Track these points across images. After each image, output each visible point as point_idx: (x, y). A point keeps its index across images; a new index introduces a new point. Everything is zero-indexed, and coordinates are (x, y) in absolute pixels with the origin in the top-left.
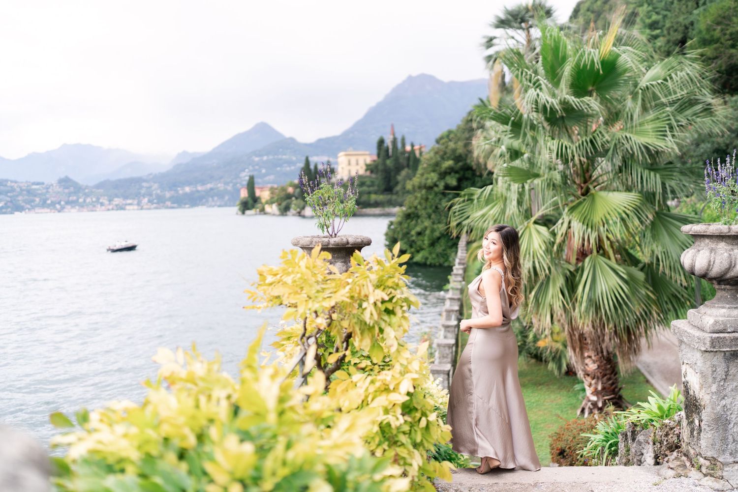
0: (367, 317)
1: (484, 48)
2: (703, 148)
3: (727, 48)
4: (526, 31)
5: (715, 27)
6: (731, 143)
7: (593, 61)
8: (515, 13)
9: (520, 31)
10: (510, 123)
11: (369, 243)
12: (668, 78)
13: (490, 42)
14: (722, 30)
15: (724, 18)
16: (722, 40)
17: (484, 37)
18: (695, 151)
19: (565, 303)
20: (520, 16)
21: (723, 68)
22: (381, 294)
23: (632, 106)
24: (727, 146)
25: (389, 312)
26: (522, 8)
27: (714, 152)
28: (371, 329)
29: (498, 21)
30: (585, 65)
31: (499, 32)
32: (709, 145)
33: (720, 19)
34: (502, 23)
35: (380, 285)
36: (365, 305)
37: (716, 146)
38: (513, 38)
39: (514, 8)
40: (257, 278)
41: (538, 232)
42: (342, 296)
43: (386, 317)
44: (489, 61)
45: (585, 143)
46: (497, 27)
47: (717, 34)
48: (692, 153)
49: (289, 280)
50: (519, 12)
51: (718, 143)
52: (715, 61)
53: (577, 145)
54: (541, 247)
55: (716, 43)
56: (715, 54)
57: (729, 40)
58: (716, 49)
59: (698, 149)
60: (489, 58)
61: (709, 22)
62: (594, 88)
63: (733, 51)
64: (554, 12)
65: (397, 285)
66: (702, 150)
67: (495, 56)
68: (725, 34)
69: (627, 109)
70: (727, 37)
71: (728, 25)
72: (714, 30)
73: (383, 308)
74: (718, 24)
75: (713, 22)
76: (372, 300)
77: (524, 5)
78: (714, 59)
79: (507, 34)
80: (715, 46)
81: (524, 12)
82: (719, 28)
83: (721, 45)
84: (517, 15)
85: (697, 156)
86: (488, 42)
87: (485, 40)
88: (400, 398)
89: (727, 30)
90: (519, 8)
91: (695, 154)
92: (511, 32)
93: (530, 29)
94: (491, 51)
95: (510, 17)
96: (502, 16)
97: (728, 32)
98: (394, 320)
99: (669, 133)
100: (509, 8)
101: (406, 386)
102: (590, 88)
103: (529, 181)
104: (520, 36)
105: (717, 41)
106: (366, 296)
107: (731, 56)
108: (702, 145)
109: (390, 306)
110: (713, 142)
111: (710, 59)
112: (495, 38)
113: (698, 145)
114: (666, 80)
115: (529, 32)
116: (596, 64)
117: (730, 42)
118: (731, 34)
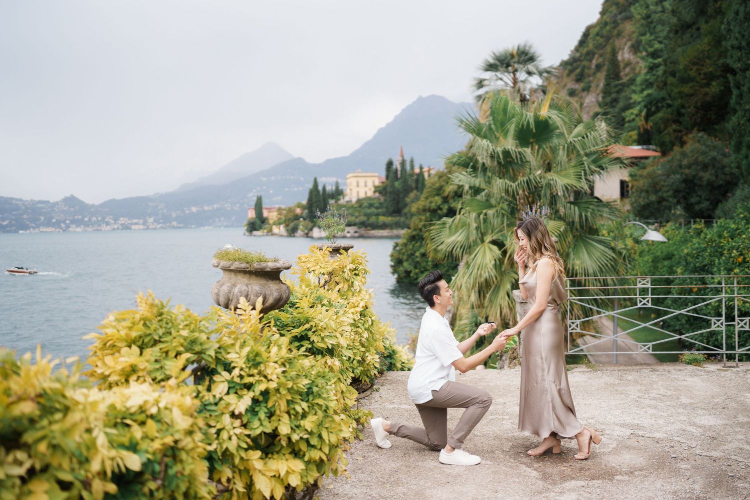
0: (346, 275)
1: (475, 88)
2: (672, 178)
3: (702, 87)
4: (512, 75)
5: (691, 67)
6: (697, 175)
7: (528, 122)
8: (503, 58)
9: (506, 74)
10: (470, 167)
11: (352, 247)
12: (585, 136)
13: (480, 84)
14: (698, 70)
15: (699, 59)
16: (698, 79)
17: (475, 79)
18: (665, 181)
19: (510, 303)
20: (506, 62)
21: (699, 104)
22: (352, 266)
23: (562, 155)
24: (694, 176)
25: (355, 274)
26: (508, 54)
27: (682, 182)
28: (347, 280)
29: (488, 65)
30: (523, 126)
31: (488, 75)
32: (678, 176)
33: (695, 60)
34: (491, 67)
35: (353, 262)
36: (345, 270)
37: (684, 176)
38: (501, 79)
39: (502, 55)
40: (297, 260)
41: (490, 249)
42: (335, 266)
43: (354, 277)
44: (479, 101)
45: (522, 182)
46: (487, 70)
47: (692, 73)
48: (663, 183)
49: (313, 260)
50: (506, 58)
51: (686, 175)
52: (692, 98)
53: (517, 183)
54: (490, 262)
55: (692, 82)
56: (692, 92)
57: (703, 79)
58: (691, 87)
59: (668, 180)
60: (479, 97)
61: (686, 62)
62: (534, 140)
63: (707, 90)
64: (538, 57)
65: (361, 263)
66: (672, 181)
67: (483, 97)
68: (700, 74)
69: (558, 158)
70: (702, 76)
71: (703, 65)
72: (691, 69)
73: (354, 273)
74: (694, 64)
75: (690, 62)
76: (348, 268)
77: (510, 52)
78: (692, 96)
79: (496, 75)
80: (691, 84)
81: (509, 58)
82: (695, 68)
83: (696, 84)
84: (503, 60)
85: (667, 186)
86: (478, 84)
87: (475, 82)
88: (360, 309)
89: (702, 70)
90: (506, 54)
91: (666, 184)
92: (499, 74)
93: (516, 73)
94: (481, 91)
95: (498, 63)
96: (492, 61)
97: (702, 72)
98: (358, 278)
99: (583, 177)
100: (497, 54)
101: (362, 304)
102: (531, 140)
103: (484, 211)
104: (508, 78)
105: (692, 80)
106: (346, 266)
107: (706, 94)
108: (672, 176)
109: (357, 272)
110: (682, 174)
111: (687, 96)
112: (485, 80)
113: (668, 176)
114: (583, 138)
115: (515, 75)
116: (531, 125)
117: (705, 81)
118: (705, 74)
